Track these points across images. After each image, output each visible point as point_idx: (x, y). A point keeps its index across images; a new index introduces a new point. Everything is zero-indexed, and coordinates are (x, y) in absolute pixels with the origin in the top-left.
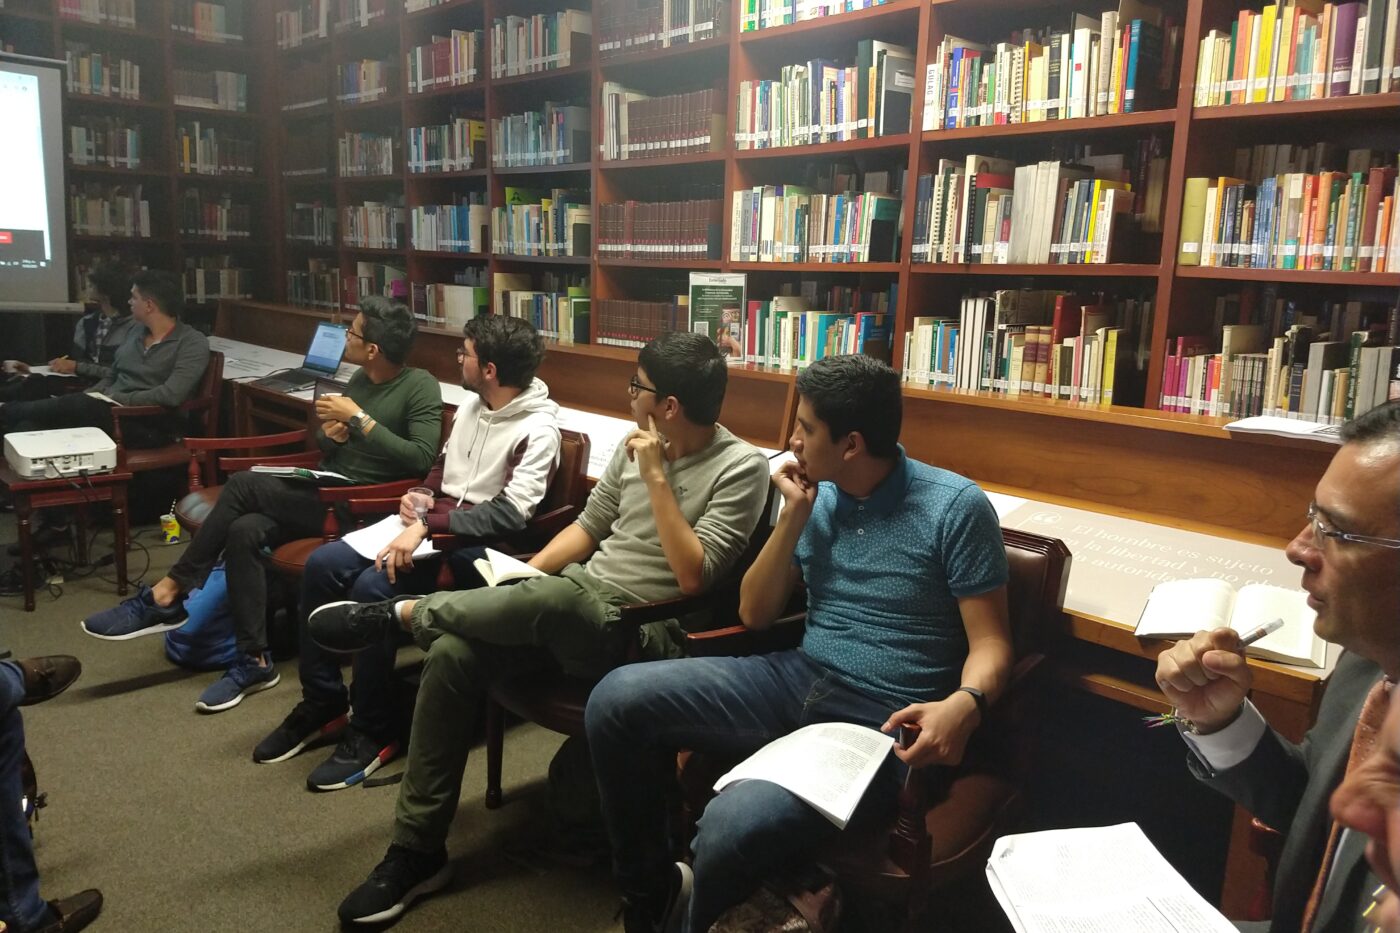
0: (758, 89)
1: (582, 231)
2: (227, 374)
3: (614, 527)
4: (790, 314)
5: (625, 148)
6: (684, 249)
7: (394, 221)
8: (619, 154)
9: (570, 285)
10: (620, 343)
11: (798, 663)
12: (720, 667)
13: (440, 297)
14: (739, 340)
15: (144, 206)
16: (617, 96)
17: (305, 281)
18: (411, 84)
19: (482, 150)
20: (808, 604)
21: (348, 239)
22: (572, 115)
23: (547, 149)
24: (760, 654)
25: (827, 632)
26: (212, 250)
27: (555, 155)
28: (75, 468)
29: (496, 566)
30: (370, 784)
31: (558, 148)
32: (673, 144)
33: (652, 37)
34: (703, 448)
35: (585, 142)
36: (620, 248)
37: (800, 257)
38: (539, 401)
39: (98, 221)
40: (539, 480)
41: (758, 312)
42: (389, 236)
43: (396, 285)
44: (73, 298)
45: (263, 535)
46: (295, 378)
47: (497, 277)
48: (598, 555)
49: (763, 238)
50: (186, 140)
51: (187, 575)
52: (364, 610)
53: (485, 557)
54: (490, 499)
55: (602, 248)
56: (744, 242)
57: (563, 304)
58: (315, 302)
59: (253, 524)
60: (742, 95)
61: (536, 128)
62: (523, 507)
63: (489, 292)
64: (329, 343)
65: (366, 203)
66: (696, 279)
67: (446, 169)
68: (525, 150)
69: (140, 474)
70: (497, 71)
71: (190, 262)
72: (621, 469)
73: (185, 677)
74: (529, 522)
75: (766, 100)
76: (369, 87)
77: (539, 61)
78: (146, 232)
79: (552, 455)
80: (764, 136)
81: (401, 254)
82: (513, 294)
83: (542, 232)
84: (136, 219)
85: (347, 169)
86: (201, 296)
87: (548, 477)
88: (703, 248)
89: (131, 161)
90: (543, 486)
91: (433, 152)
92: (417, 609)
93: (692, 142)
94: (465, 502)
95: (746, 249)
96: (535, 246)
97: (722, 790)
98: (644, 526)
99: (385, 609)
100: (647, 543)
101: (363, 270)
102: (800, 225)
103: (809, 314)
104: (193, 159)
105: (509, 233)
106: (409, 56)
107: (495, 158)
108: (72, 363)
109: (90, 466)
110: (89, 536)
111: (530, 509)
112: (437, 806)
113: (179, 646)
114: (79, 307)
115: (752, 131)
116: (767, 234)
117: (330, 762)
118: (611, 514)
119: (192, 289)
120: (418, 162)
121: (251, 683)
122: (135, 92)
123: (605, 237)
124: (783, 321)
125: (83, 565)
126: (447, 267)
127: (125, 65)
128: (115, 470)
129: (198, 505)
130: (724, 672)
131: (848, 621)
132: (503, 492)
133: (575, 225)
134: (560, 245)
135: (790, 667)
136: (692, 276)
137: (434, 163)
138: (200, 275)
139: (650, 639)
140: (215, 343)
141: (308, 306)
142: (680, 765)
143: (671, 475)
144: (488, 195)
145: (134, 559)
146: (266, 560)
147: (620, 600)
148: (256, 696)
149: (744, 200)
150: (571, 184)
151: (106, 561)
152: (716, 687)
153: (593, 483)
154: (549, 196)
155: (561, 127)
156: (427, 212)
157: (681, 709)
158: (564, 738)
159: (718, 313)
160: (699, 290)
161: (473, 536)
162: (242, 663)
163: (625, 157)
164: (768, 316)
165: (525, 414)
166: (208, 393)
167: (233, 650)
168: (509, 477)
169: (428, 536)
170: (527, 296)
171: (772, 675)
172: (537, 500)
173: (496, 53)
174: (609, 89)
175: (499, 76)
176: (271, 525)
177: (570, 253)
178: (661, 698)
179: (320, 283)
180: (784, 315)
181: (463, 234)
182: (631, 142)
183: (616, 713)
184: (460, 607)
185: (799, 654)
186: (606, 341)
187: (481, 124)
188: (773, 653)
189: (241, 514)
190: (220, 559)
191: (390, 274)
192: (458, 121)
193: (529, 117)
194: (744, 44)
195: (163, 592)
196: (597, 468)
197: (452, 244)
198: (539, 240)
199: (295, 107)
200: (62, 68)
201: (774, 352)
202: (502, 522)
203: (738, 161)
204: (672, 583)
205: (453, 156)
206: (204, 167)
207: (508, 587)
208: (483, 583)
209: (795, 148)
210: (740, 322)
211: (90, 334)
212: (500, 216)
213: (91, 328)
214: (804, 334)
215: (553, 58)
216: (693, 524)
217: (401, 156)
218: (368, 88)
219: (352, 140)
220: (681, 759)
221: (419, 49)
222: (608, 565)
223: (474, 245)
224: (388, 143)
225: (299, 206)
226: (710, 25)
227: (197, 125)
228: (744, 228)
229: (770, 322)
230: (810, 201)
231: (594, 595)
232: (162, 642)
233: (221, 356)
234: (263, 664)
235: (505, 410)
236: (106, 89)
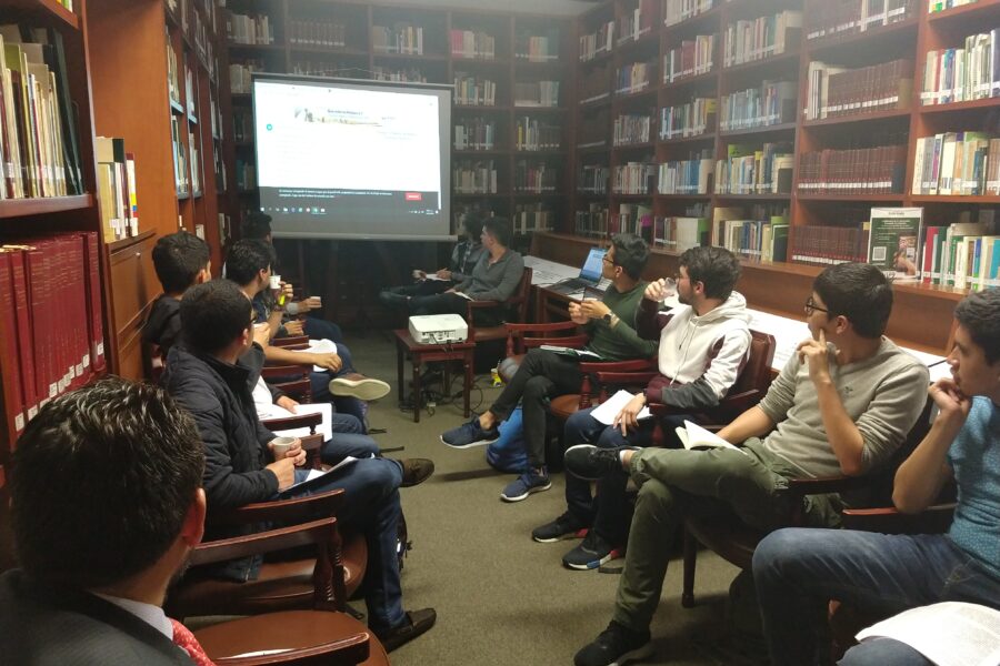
0: (943, 57)
1: (786, 175)
2: (534, 282)
3: (789, 414)
4: (965, 238)
5: (825, 110)
6: (871, 185)
7: (646, 175)
8: (819, 115)
9: (774, 215)
10: (812, 259)
11: (943, 547)
12: (869, 540)
13: (674, 226)
14: (914, 262)
15: (494, 173)
16: (820, 72)
17: (587, 217)
18: (666, 77)
19: (713, 120)
20: (959, 498)
21: (616, 189)
22: (784, 89)
23: (763, 114)
24: (908, 534)
25: (974, 525)
26: (530, 200)
27: (768, 118)
28: (445, 339)
29: (692, 434)
30: (603, 571)
31: (770, 113)
32: (865, 105)
33: (852, 24)
34: (870, 356)
35: (792, 108)
36: (815, 186)
37: (977, 191)
38: (737, 310)
39: (468, 186)
40: (731, 370)
41: (936, 237)
42: (643, 185)
43: (645, 219)
44: (452, 232)
45: (545, 390)
46: (573, 285)
47: (717, 211)
48: (774, 433)
49: (943, 175)
50: (520, 128)
51: (501, 410)
52: (600, 453)
53: (684, 427)
54: (692, 381)
55: (801, 186)
56: (925, 179)
57: (766, 230)
58: (592, 232)
59: (540, 383)
60: (928, 62)
61: (754, 101)
62: (717, 389)
63: (710, 222)
64: (596, 261)
65: (629, 163)
66: (876, 213)
67: (686, 135)
68: (745, 117)
69: (481, 343)
70: (728, 62)
71: (519, 207)
72: (797, 369)
73: (496, 475)
74: (721, 400)
75: (950, 64)
76: (637, 81)
77: (760, 51)
78: (494, 191)
79: (743, 351)
80: (948, 93)
81: (651, 198)
82: (727, 223)
83: (754, 177)
84: (488, 181)
85: (619, 141)
86: (524, 230)
87: (739, 368)
88: (888, 184)
89: (488, 145)
90: (734, 375)
91: (677, 124)
92: (634, 457)
93: (881, 102)
94: (676, 382)
95: (926, 185)
96: (748, 187)
97: (862, 640)
98: (814, 416)
99: (613, 454)
100: (816, 429)
101: (624, 209)
102: (978, 164)
103: (985, 239)
104: (524, 142)
105: (729, 177)
106: (666, 58)
107: (722, 124)
108: (449, 272)
109: (453, 338)
110: (452, 377)
111: (724, 391)
112: (644, 600)
113: (494, 455)
114: (455, 238)
115: (937, 90)
116: (947, 172)
117: (578, 549)
118: (788, 402)
119: (519, 226)
120: (667, 132)
121: (534, 486)
122: (493, 100)
123: (804, 179)
124: (959, 244)
125: (447, 396)
126: (679, 205)
127: (487, 84)
128: (467, 341)
129: (510, 366)
130: (871, 545)
131: (994, 518)
132: (703, 377)
133: (780, 170)
134: (768, 186)
135: (936, 549)
136: (872, 210)
137: (677, 132)
138: (524, 215)
139: (813, 507)
140: (529, 261)
141: (587, 235)
142: (831, 610)
143: (838, 377)
144: (715, 151)
145: (474, 395)
146: (546, 406)
147: (790, 472)
148: (537, 494)
149: (927, 145)
150: (779, 140)
151: (459, 395)
152: (865, 557)
153: (776, 374)
154: (761, 149)
155: (774, 98)
156: (669, 166)
157: (832, 570)
158: (739, 570)
159: (896, 239)
160: (879, 222)
161: (679, 407)
162: (529, 472)
163: (824, 116)
164: (945, 239)
165: (723, 319)
166: (522, 294)
167: (524, 462)
168: (708, 366)
169: (646, 404)
170: (739, 224)
171: (918, 554)
172: (729, 385)
173: (728, 48)
174: (814, 67)
175: (729, 65)
176: (549, 384)
177: (775, 191)
178: (814, 558)
179: (596, 218)
180: (960, 239)
181: (694, 181)
182: (830, 105)
183: (776, 563)
184: (663, 462)
185: (946, 540)
186: (800, 258)
187: (713, 100)
188: (922, 535)
189: (533, 375)
190: (520, 402)
191: (641, 211)
192: (698, 100)
193: (750, 93)
194: (931, 22)
195: (485, 420)
196: (780, 362)
197: (686, 188)
198: (751, 182)
199: (587, 101)
200: (452, 90)
201: (949, 270)
202: (701, 399)
203: (922, 114)
204: (835, 463)
205: (691, 125)
206: (530, 146)
207: (699, 452)
208: (681, 446)
209: (975, 101)
210: (915, 247)
211: (461, 255)
212: (723, 166)
213: (462, 250)
214: (979, 255)
215: (772, 48)
216: (855, 418)
217: (656, 128)
218: (636, 84)
219: (623, 120)
220: (832, 606)
221: (673, 52)
222: (783, 443)
223: (701, 189)
224: (647, 120)
225: (586, 168)
226: (902, 10)
227: (527, 119)
228: (926, 168)
229: (946, 246)
230: (989, 144)
231: (768, 467)
232: (485, 451)
233: (531, 269)
234: (541, 475)
235: (709, 315)
236: (476, 101)
